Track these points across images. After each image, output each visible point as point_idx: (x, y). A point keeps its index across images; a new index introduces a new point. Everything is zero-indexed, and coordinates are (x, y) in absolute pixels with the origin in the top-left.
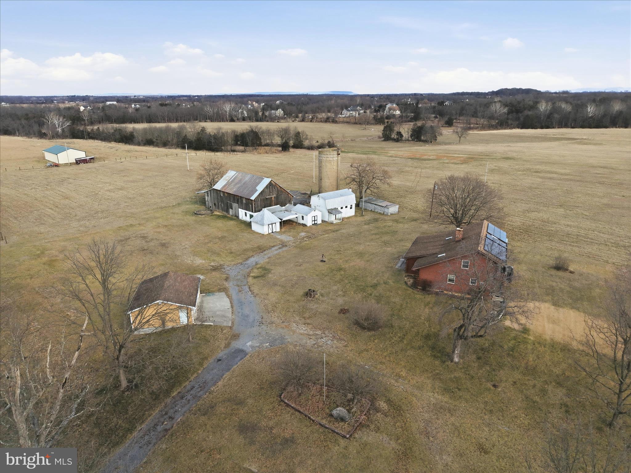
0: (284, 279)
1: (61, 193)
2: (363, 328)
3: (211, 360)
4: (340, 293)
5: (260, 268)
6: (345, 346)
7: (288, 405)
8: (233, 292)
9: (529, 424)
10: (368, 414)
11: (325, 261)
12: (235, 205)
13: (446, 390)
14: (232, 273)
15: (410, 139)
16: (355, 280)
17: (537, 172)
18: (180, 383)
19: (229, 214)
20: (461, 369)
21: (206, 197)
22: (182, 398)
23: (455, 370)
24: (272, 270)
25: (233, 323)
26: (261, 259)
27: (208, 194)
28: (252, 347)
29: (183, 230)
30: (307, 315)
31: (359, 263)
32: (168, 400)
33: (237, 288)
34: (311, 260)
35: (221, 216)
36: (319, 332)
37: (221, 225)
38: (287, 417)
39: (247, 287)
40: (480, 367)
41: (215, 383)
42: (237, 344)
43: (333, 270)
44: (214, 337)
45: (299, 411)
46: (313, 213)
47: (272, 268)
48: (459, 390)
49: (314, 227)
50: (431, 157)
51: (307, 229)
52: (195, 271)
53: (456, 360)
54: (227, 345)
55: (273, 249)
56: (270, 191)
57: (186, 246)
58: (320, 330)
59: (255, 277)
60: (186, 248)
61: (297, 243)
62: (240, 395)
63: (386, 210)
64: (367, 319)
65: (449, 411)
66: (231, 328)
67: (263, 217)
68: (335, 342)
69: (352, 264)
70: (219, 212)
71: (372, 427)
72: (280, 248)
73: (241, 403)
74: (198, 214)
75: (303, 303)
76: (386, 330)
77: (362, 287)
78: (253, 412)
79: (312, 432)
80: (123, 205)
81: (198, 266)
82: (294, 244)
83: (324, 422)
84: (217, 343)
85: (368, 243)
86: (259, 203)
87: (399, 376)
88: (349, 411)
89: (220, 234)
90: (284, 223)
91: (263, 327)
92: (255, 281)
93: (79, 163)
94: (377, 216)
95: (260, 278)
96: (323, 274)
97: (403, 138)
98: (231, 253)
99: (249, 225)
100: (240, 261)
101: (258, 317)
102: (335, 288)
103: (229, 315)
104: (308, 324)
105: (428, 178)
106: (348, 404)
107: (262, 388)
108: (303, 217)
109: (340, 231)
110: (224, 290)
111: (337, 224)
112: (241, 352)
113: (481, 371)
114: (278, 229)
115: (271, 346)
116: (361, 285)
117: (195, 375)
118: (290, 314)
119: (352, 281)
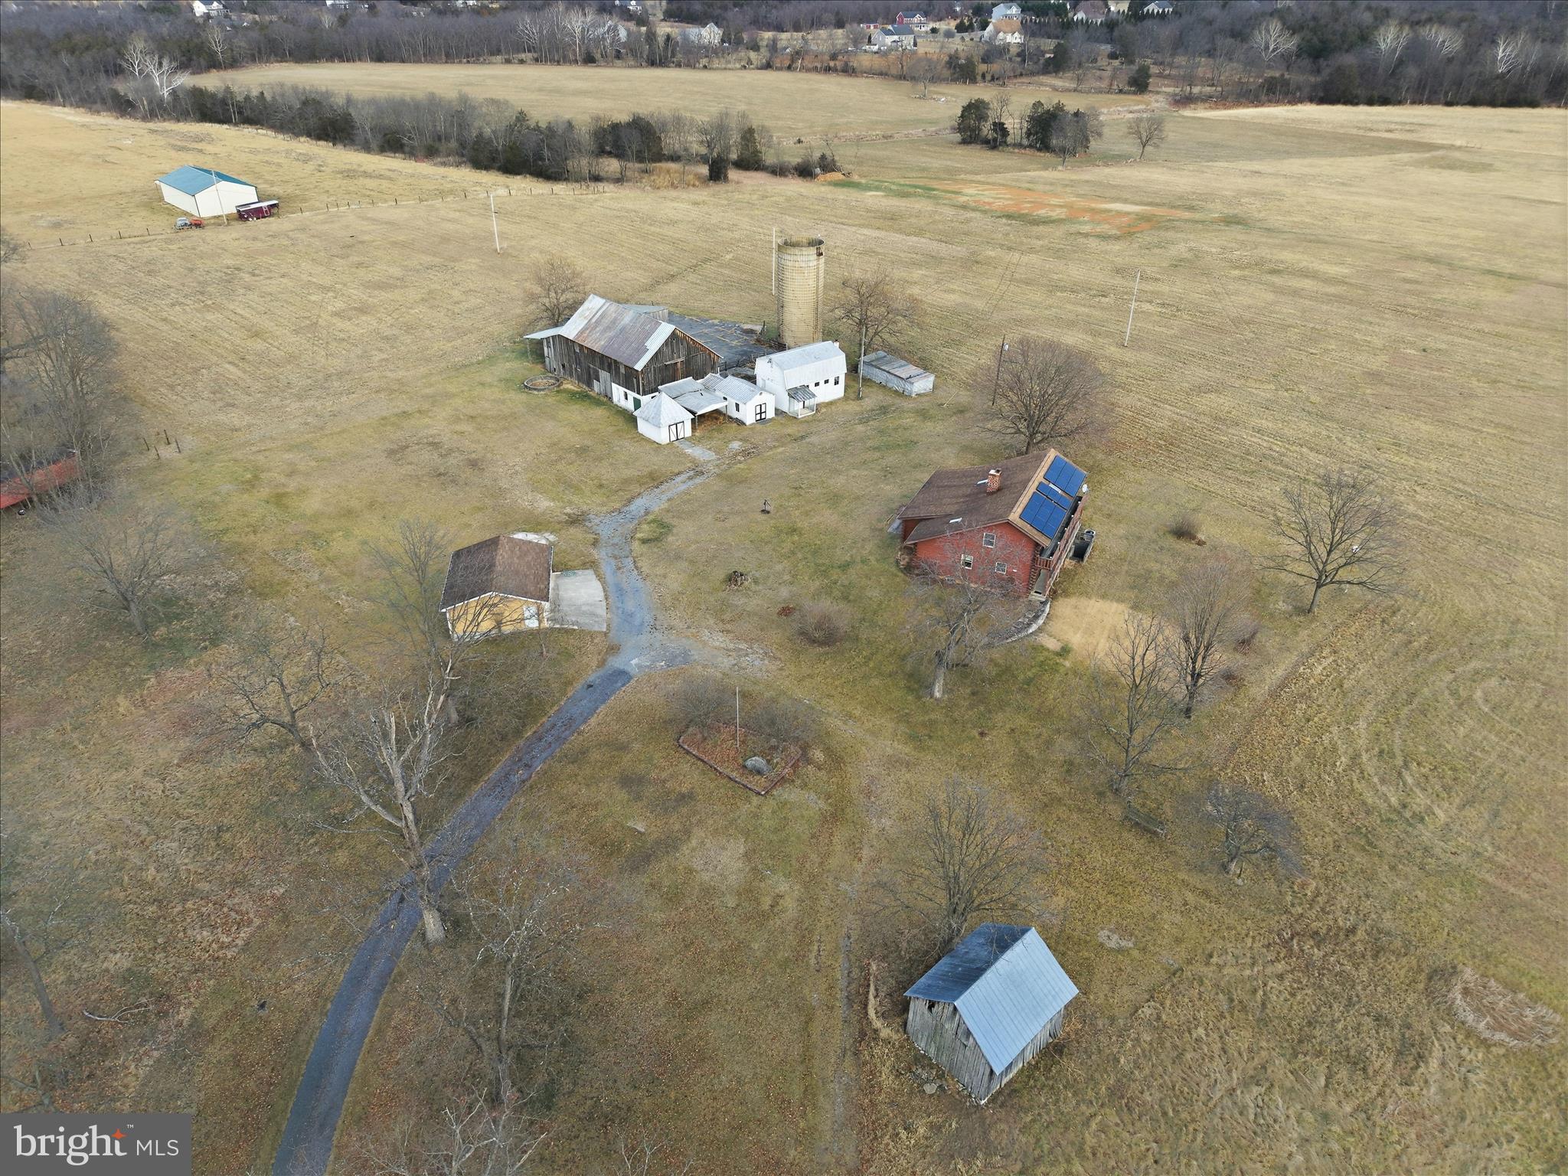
0: (694, 546)
1: (237, 318)
2: (813, 641)
3: (578, 685)
4: (787, 577)
5: (654, 521)
6: (781, 669)
7: (688, 752)
8: (607, 569)
9: (1009, 784)
10: (795, 766)
11: (768, 512)
12: (604, 375)
13: (913, 738)
14: (605, 532)
15: (1025, 142)
16: (815, 553)
17: (1273, 272)
18: (535, 719)
19: (592, 390)
20: (942, 708)
21: (545, 349)
22: (540, 740)
23: (933, 710)
24: (674, 526)
25: (608, 625)
26: (653, 502)
27: (548, 342)
28: (639, 666)
29: (505, 428)
30: (727, 616)
31: (828, 517)
32: (521, 742)
33: (613, 562)
34: (745, 509)
35: (577, 393)
36: (743, 646)
37: (579, 418)
38: (686, 767)
39: (630, 559)
40: (971, 707)
41: (585, 721)
42: (616, 662)
43: (781, 531)
44: (580, 648)
45: (702, 761)
46: (758, 399)
47: (675, 522)
48: (930, 737)
49: (759, 427)
50: (1055, 214)
51: (745, 433)
52: (540, 524)
53: (937, 695)
54: (602, 663)
55: (679, 479)
56: (673, 352)
57: (517, 468)
58: (746, 642)
59: (644, 541)
60: (516, 473)
61: (722, 467)
62: (623, 738)
63: (908, 386)
64: (819, 627)
65: (908, 765)
66: (606, 634)
67: (658, 407)
68: (766, 662)
69: (814, 521)
70: (573, 384)
71: (798, 782)
72: (690, 478)
73: (624, 748)
74: (530, 389)
75: (723, 595)
76: (847, 645)
77: (823, 568)
78: (640, 761)
79: (718, 787)
80: (377, 358)
81: (543, 514)
82: (716, 470)
83: (734, 775)
84: (585, 660)
85: (855, 472)
86: (651, 376)
87: (850, 716)
88: (768, 761)
89: (576, 441)
90: (699, 420)
91: (656, 634)
92: (645, 548)
93: (247, 219)
94: (889, 400)
95: (653, 544)
96: (762, 540)
97: (1009, 140)
98: (601, 486)
99: (632, 420)
100: (617, 505)
101: (648, 618)
102: (779, 567)
103: (602, 611)
104: (728, 632)
105: (1027, 284)
106: (767, 754)
107: (652, 729)
108: (737, 405)
109: (808, 440)
110: (591, 565)
111: (806, 421)
112: (622, 675)
113: (970, 713)
114: (688, 433)
115: (668, 666)
116: (824, 564)
117: (556, 708)
118: (700, 614)
119: (809, 556)
